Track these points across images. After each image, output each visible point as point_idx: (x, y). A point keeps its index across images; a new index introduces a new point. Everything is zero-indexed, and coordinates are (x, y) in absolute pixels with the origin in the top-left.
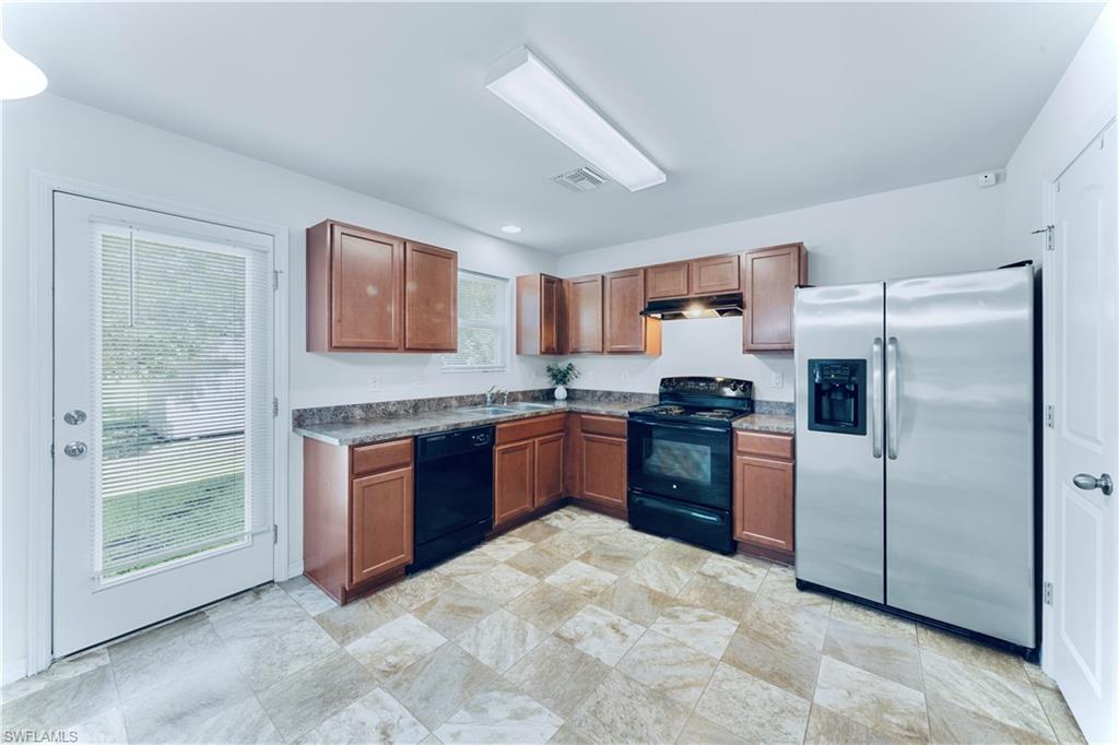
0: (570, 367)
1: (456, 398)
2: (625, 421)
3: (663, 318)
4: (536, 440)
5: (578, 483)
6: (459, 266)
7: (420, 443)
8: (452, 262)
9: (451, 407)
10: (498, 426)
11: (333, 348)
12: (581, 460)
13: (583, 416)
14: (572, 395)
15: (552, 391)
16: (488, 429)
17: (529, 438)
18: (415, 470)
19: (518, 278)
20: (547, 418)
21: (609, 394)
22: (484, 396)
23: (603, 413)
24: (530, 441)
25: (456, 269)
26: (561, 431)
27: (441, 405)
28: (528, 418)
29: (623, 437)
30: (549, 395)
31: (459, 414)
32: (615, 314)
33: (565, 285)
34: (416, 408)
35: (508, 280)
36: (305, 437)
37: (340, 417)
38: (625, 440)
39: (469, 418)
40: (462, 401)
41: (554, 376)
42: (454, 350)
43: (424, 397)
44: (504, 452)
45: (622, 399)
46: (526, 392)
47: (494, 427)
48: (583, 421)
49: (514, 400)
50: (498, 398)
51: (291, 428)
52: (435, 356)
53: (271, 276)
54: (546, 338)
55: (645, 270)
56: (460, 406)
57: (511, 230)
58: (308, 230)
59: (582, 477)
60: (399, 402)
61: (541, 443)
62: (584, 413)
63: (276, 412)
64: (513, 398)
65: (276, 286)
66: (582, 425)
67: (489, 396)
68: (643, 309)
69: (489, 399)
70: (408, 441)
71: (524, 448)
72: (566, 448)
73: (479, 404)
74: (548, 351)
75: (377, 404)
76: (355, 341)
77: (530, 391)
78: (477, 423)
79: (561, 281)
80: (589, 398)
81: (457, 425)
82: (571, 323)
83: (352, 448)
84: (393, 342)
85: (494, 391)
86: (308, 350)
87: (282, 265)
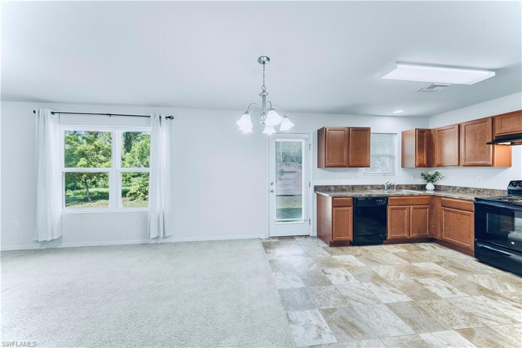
0: (437, 174)
1: (370, 186)
2: (472, 203)
3: (513, 144)
4: (411, 207)
5: (439, 231)
6: (371, 132)
7: (355, 200)
8: (368, 132)
9: (368, 189)
10: (389, 198)
11: (326, 167)
12: (441, 221)
13: (442, 198)
14: (437, 188)
15: (425, 186)
16: (385, 198)
17: (407, 205)
18: (353, 208)
19: (402, 132)
20: (418, 197)
21: (466, 189)
22: (384, 186)
23: (456, 197)
24: (408, 206)
25: (370, 133)
26: (428, 205)
27: (363, 188)
28: (406, 196)
29: (472, 211)
30: (423, 188)
31: (371, 192)
32: (468, 145)
33: (432, 132)
34: (353, 188)
35: (397, 134)
36: (317, 194)
37: (327, 189)
38: (473, 213)
39: (376, 193)
40: (372, 187)
41: (426, 178)
42: (369, 166)
43: (356, 184)
44: (392, 209)
45: (476, 192)
46: (407, 185)
47: (387, 198)
48: (442, 200)
49: (400, 189)
50: (390, 187)
51: (313, 191)
52: (360, 169)
53: (308, 146)
54: (419, 159)
55: (493, 118)
56: (372, 189)
57: (399, 112)
58: (318, 130)
59: (442, 230)
60: (346, 186)
61: (414, 208)
62: (443, 197)
63: (310, 186)
64: (399, 187)
65: (310, 149)
66: (442, 203)
67: (386, 186)
68: (490, 140)
69: (386, 187)
70: (351, 198)
71: (405, 209)
72: (431, 214)
73: (381, 189)
74: (421, 166)
75: (339, 186)
76: (332, 164)
77: (410, 185)
78: (379, 195)
79: (430, 130)
80: (451, 190)
81: (371, 195)
82: (437, 151)
83: (333, 198)
84: (345, 164)
85: (388, 184)
86: (318, 167)
87: (311, 142)
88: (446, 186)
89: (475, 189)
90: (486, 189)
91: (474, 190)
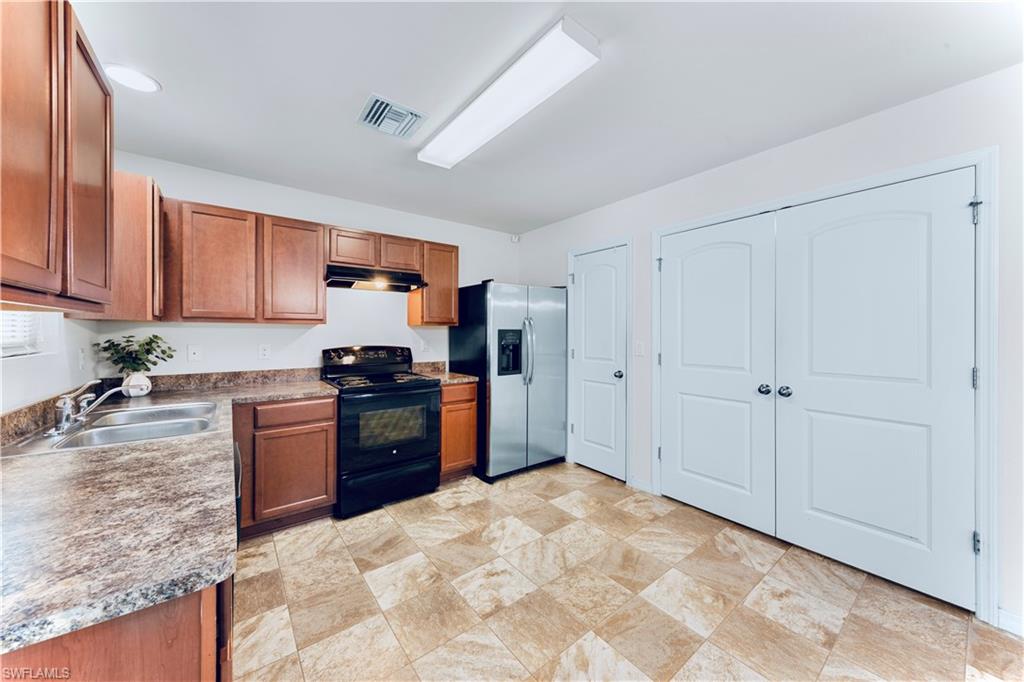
88: (177, 377)
89: (258, 373)
90: (279, 371)
91: (254, 375)
